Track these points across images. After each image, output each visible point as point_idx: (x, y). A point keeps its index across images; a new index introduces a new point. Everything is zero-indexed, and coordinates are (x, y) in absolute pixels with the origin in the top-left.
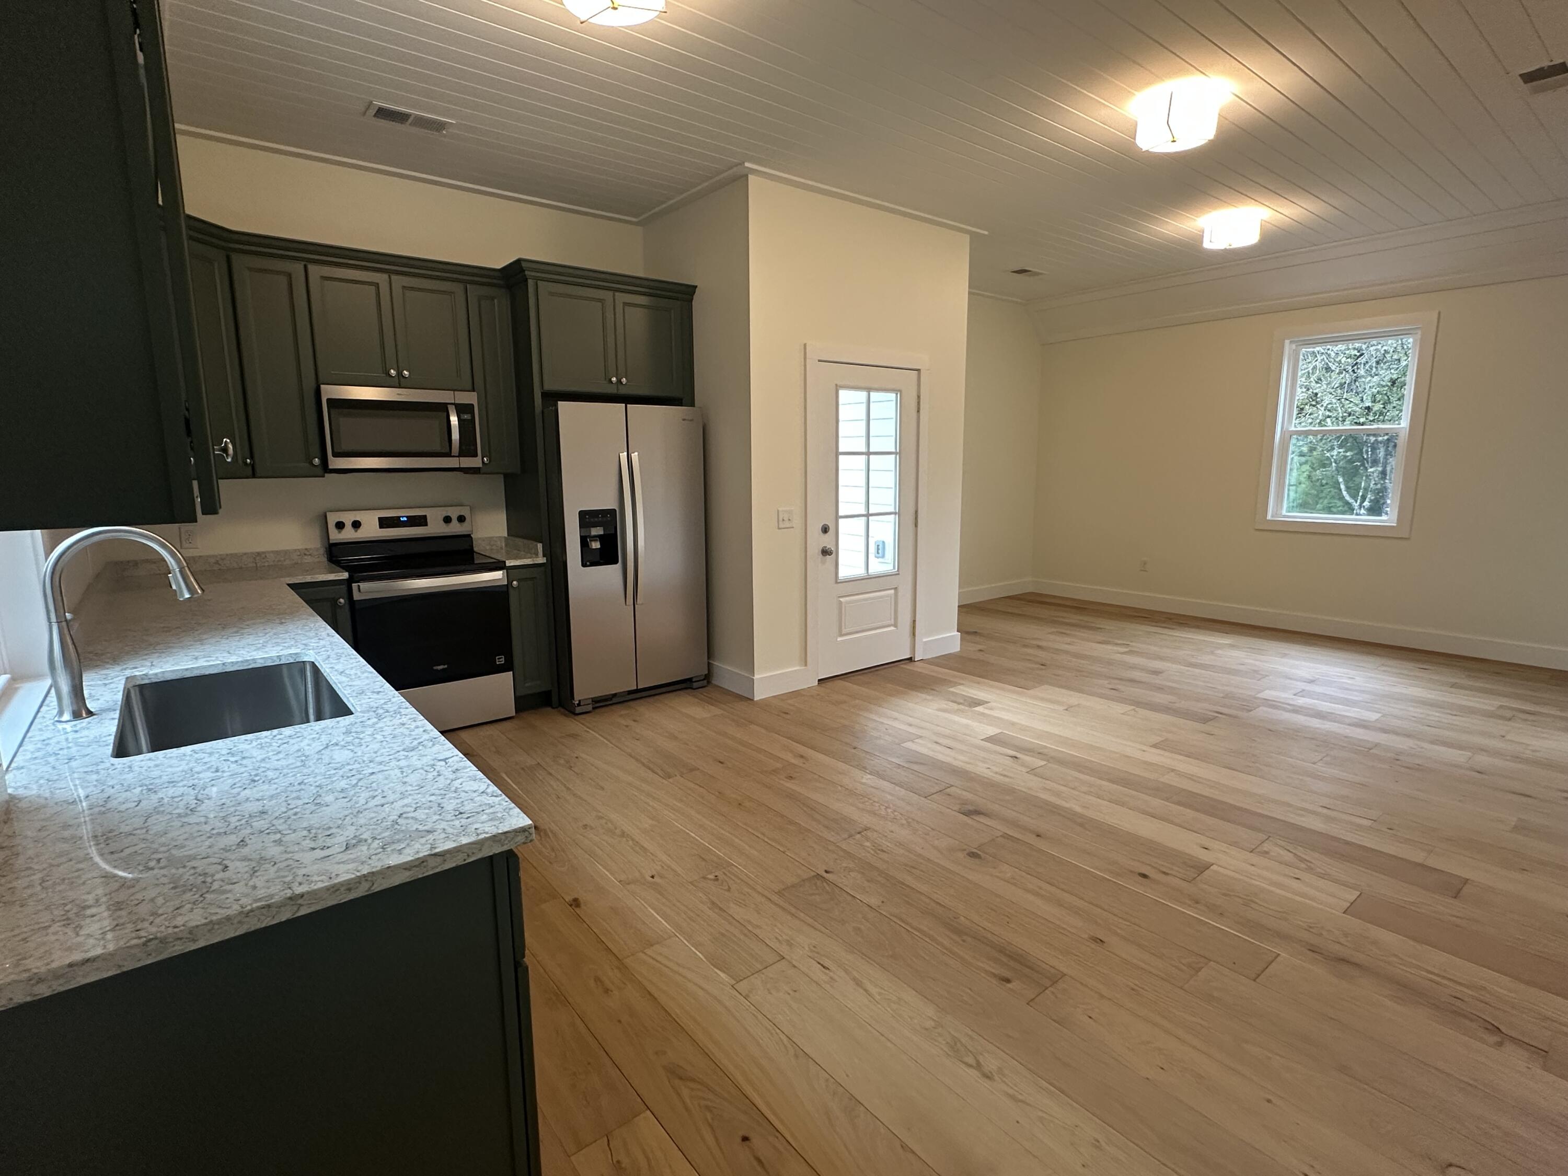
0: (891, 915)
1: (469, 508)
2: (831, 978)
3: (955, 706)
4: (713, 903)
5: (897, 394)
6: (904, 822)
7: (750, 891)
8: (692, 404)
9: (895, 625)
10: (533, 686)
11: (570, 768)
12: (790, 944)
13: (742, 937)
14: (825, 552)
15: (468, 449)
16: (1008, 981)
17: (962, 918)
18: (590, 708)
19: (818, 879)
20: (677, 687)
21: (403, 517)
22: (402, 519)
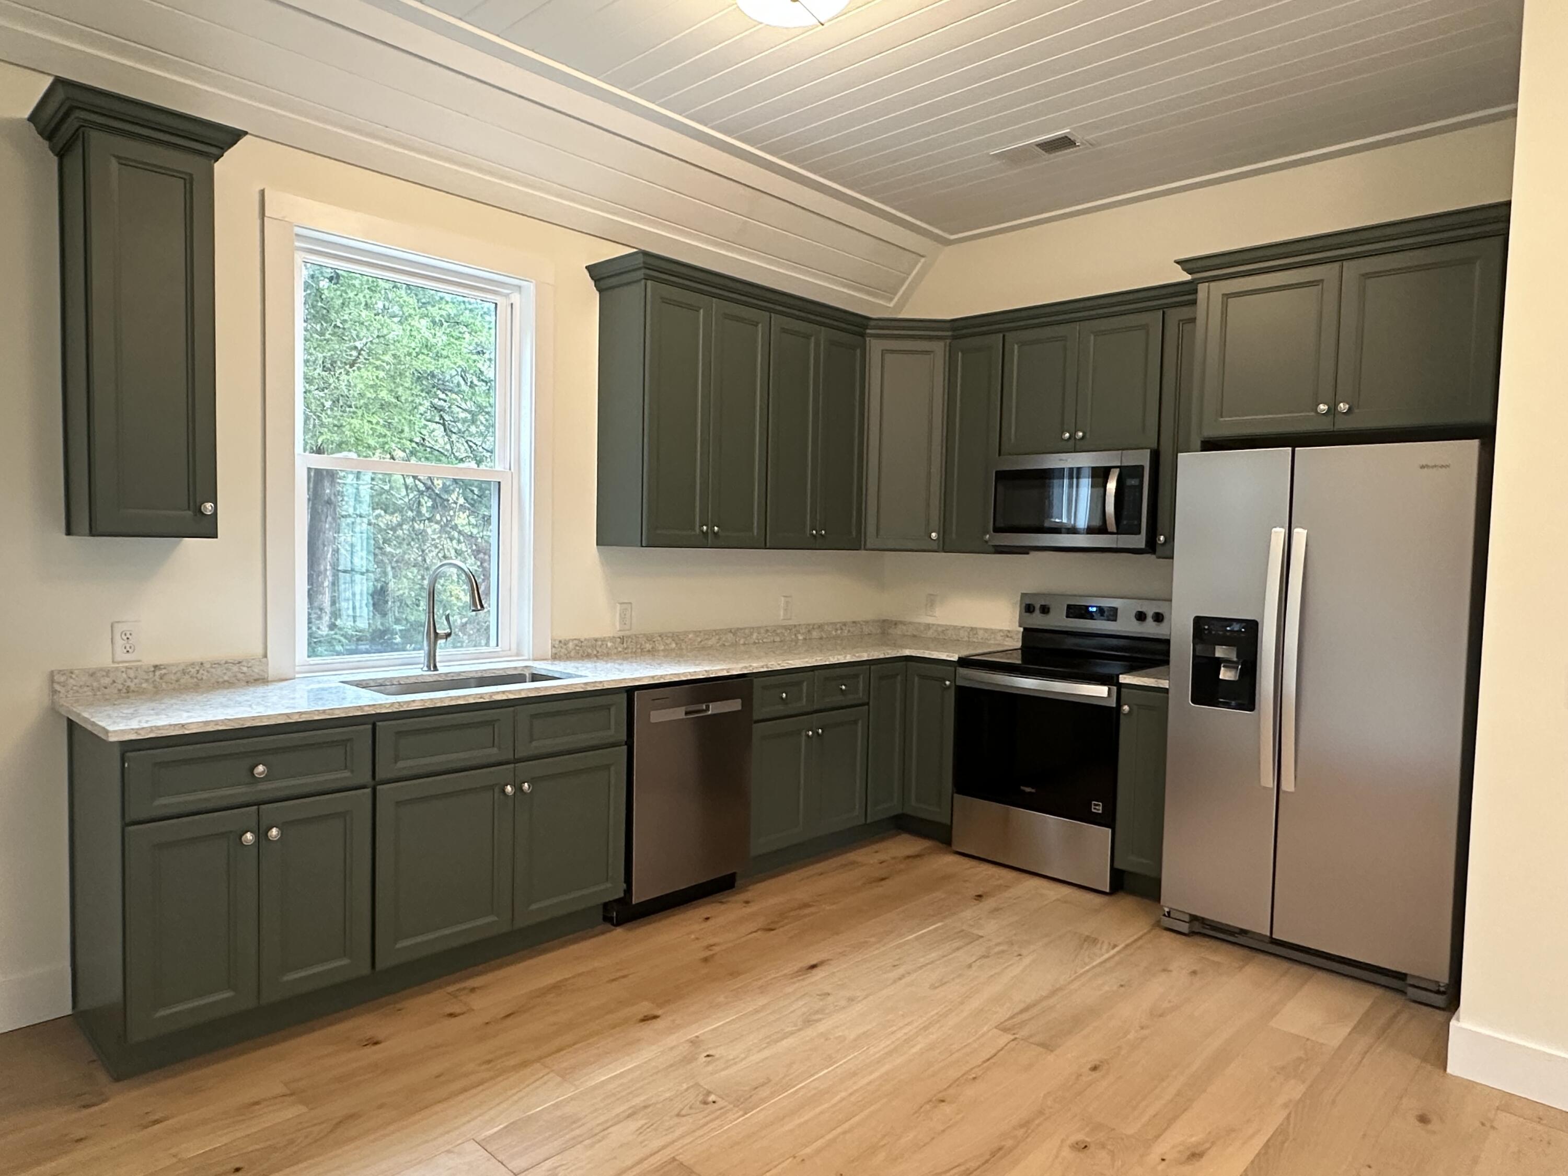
15: (1130, 524)
18: (1185, 928)
20: (1383, 980)
21: (1092, 607)
22: (1090, 609)
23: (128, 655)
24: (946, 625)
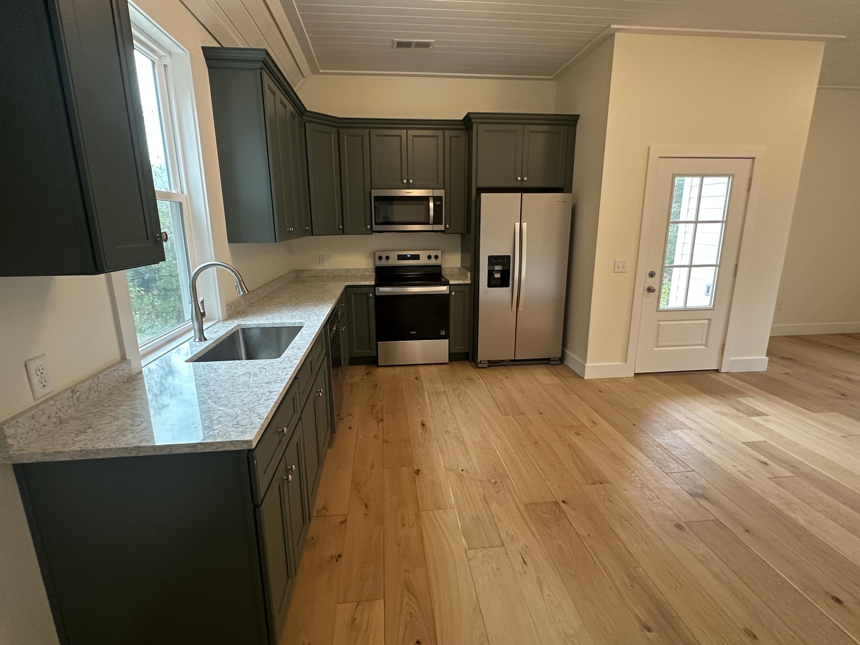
0: (590, 547)
1: (440, 251)
2: (525, 571)
3: (735, 412)
4: (485, 497)
5: (729, 178)
6: (639, 486)
7: (509, 497)
8: (570, 192)
9: (706, 345)
10: (459, 349)
11: (458, 397)
12: (512, 539)
13: (487, 523)
14: (650, 290)
15: (437, 220)
16: (649, 630)
17: (641, 569)
18: (486, 365)
19: (555, 505)
20: (541, 362)
22: (408, 256)
23: (45, 388)
24: (333, 269)
